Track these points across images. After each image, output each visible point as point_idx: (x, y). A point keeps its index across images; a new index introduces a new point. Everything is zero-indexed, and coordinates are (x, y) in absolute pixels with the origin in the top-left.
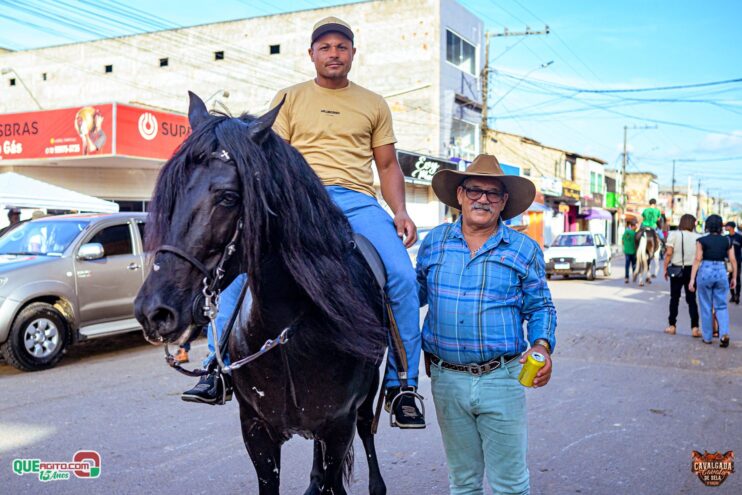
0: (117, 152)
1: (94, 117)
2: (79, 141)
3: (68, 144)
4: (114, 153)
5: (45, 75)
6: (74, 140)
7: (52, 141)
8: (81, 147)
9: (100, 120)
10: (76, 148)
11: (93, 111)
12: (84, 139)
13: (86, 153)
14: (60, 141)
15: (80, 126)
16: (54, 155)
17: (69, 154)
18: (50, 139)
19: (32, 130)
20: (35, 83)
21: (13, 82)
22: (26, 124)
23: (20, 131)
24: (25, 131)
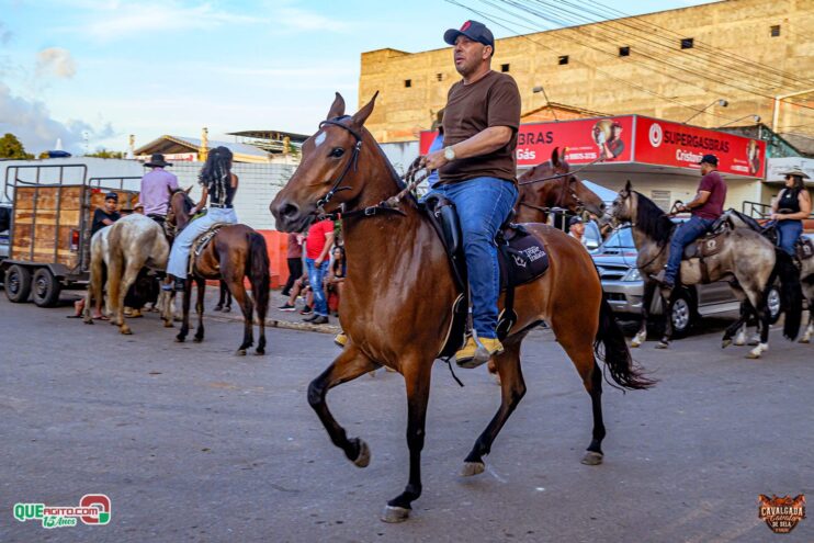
0: (636, 159)
1: (613, 128)
2: (596, 149)
3: (584, 152)
4: (632, 160)
5: (440, 76)
6: (591, 148)
8: (598, 154)
9: (618, 131)
10: (593, 156)
11: (611, 122)
12: (601, 147)
13: (602, 160)
14: (576, 149)
15: (597, 136)
17: (584, 161)
18: (565, 146)
19: (546, 139)
20: (429, 83)
21: (408, 83)
22: (541, 134)
23: (535, 140)
24: (539, 140)
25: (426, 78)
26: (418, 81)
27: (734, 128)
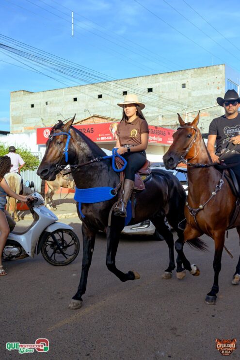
2: (111, 135)
3: (107, 136)
5: (47, 103)
6: (109, 135)
7: (100, 135)
8: (112, 137)
10: (110, 138)
12: (114, 134)
13: (114, 140)
14: (103, 135)
15: (111, 130)
16: (101, 140)
17: (107, 140)
18: (99, 134)
19: (91, 131)
20: (42, 106)
21: (33, 106)
22: (88, 129)
23: (86, 132)
24: (88, 132)
25: (40, 104)
26: (37, 105)
27: (168, 126)
